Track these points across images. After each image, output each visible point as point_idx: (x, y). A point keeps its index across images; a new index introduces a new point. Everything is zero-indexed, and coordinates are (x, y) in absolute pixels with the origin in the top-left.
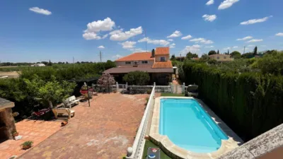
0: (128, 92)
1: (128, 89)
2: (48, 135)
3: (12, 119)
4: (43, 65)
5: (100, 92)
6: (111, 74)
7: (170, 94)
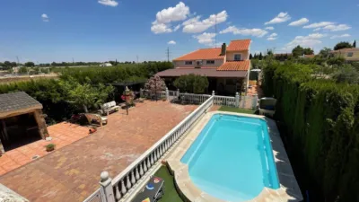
0: (179, 102)
1: (179, 98)
2: (73, 141)
3: (43, 120)
4: (110, 65)
5: (148, 99)
6: (162, 77)
7: (234, 108)
